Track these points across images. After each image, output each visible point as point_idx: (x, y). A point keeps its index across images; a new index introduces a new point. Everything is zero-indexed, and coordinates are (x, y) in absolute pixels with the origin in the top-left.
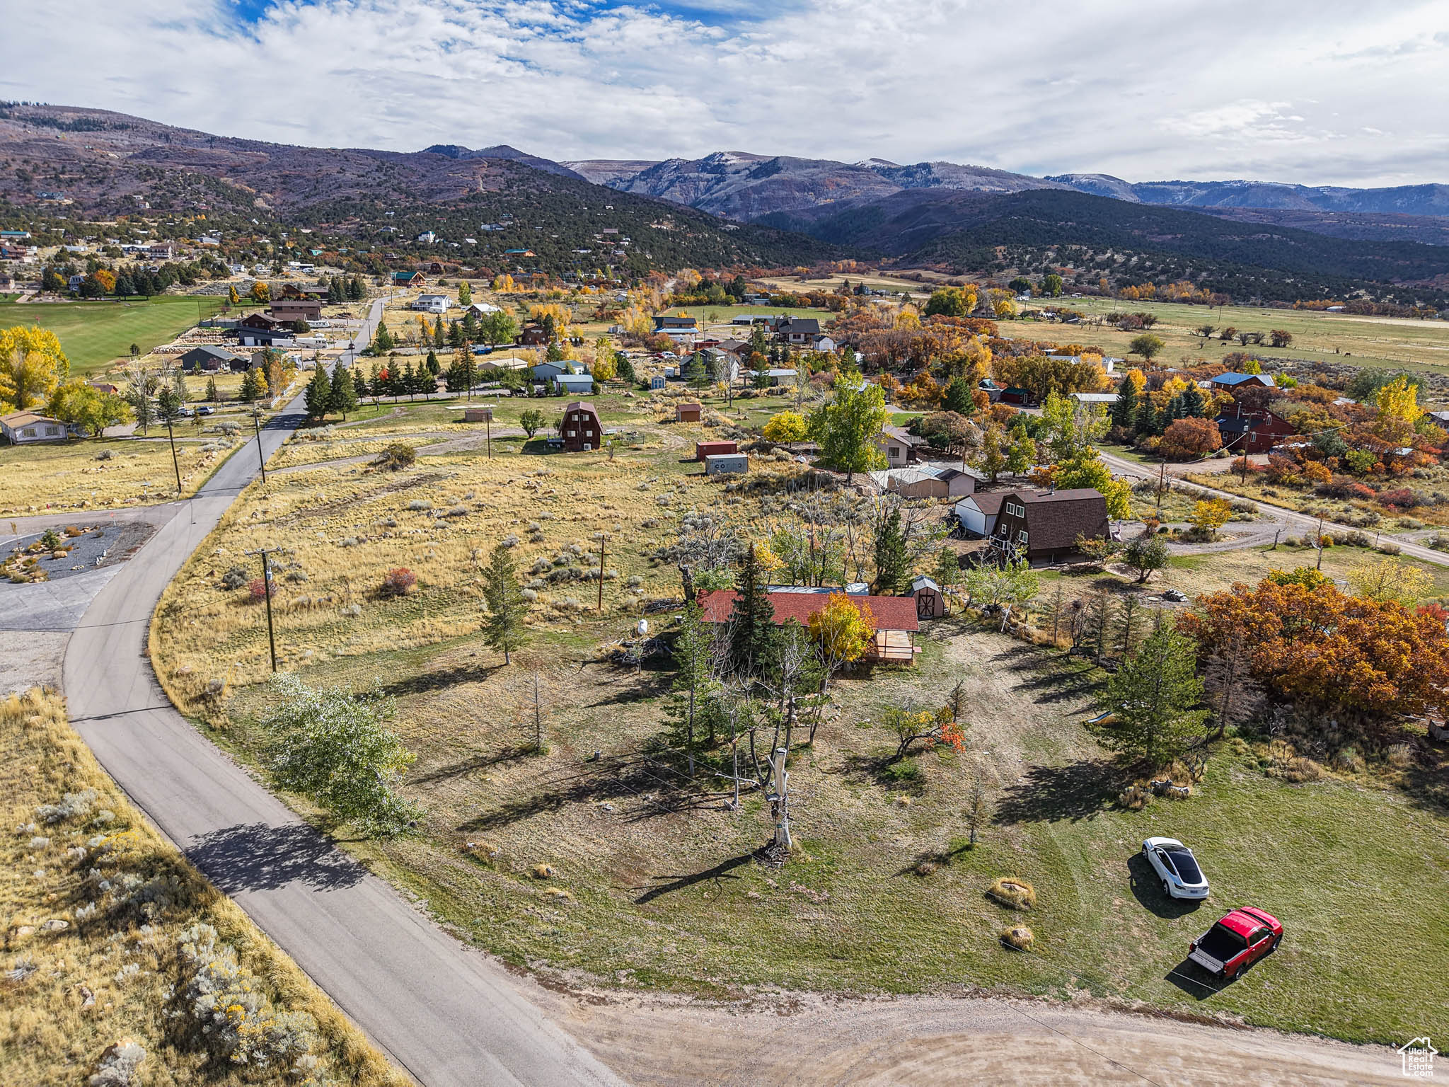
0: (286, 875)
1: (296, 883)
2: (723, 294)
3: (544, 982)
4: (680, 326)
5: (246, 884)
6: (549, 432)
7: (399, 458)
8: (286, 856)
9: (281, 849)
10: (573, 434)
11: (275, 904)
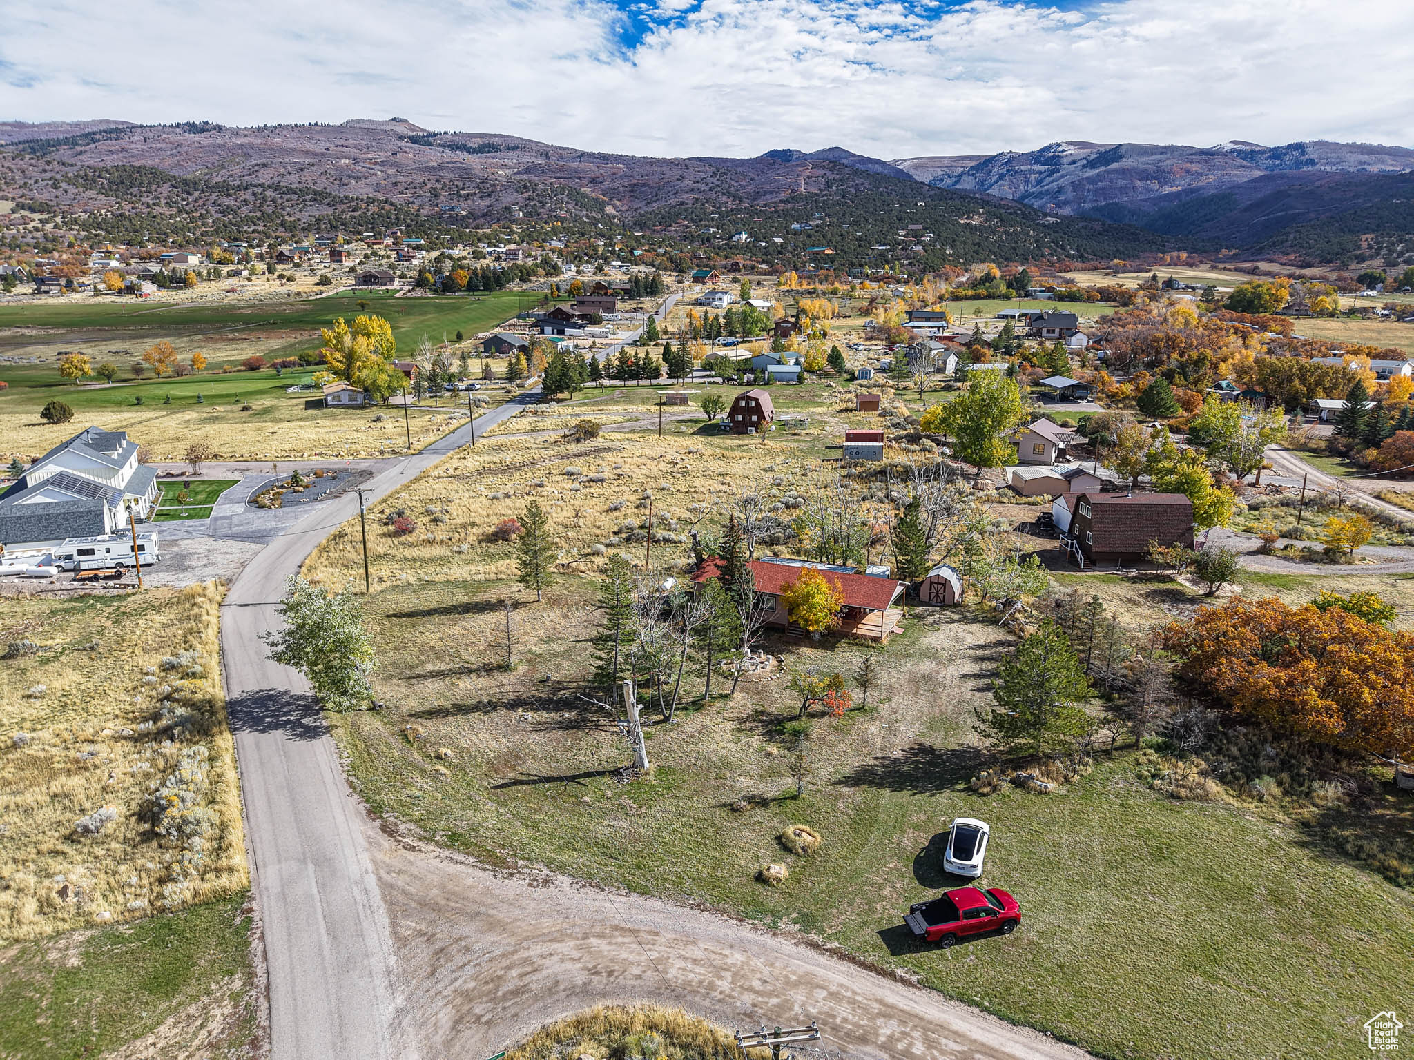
0: (275, 726)
1: (280, 731)
2: (1003, 289)
3: (384, 829)
4: (928, 320)
5: (250, 727)
6: (722, 416)
7: (587, 431)
8: (286, 713)
9: (287, 708)
10: (740, 418)
11: (257, 744)
